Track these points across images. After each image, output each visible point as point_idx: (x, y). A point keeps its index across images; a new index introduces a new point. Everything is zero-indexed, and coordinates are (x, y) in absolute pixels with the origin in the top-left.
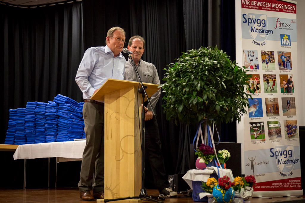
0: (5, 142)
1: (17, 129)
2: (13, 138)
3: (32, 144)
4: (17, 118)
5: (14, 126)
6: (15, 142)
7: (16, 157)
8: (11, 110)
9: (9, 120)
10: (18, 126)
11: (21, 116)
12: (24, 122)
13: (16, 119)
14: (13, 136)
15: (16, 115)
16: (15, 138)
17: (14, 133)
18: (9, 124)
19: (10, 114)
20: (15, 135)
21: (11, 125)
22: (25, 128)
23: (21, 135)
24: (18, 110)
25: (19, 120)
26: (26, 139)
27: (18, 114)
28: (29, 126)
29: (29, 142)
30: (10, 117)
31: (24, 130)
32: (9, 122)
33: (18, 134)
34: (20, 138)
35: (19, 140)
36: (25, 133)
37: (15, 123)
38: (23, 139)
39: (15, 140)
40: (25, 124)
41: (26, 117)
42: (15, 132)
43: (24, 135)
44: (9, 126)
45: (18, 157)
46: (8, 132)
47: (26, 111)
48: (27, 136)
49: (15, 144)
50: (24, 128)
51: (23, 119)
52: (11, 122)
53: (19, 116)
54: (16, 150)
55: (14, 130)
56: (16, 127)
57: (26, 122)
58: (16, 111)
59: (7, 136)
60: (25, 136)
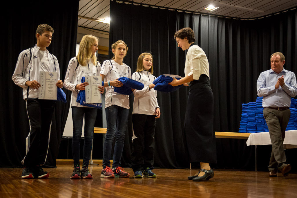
0: (239, 131)
1: (249, 120)
2: (246, 128)
3: (262, 133)
4: (249, 111)
5: (247, 117)
6: (247, 131)
7: (248, 143)
8: (243, 104)
9: (242, 113)
10: (250, 117)
11: (252, 109)
12: (255, 114)
13: (247, 112)
14: (245, 126)
15: (248, 109)
16: (247, 127)
17: (246, 124)
18: (242, 116)
19: (243, 108)
20: (247, 125)
21: (243, 117)
22: (256, 119)
23: (252, 125)
24: (250, 104)
25: (250, 112)
26: (257, 128)
27: (249, 107)
28: (259, 117)
29: (260, 130)
30: (243, 110)
31: (254, 121)
32: (242, 114)
33: (249, 124)
34: (251, 127)
35: (251, 130)
36: (255, 124)
37: (247, 115)
38: (254, 128)
39: (247, 130)
40: (255, 115)
41: (256, 110)
42: (247, 122)
43: (254, 125)
44: (242, 118)
45: (250, 143)
46: (242, 122)
47: (256, 105)
48: (257, 126)
49: (248, 133)
50: (254, 119)
51: (254, 111)
52: (243, 114)
53: (250, 109)
54: (248, 137)
55: (246, 121)
56: (248, 118)
57: (256, 114)
58: (247, 105)
59: (240, 126)
60: (256, 126)
